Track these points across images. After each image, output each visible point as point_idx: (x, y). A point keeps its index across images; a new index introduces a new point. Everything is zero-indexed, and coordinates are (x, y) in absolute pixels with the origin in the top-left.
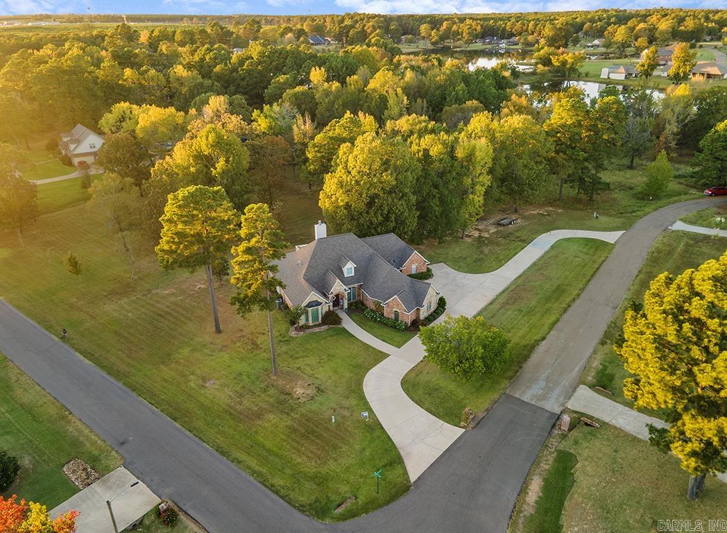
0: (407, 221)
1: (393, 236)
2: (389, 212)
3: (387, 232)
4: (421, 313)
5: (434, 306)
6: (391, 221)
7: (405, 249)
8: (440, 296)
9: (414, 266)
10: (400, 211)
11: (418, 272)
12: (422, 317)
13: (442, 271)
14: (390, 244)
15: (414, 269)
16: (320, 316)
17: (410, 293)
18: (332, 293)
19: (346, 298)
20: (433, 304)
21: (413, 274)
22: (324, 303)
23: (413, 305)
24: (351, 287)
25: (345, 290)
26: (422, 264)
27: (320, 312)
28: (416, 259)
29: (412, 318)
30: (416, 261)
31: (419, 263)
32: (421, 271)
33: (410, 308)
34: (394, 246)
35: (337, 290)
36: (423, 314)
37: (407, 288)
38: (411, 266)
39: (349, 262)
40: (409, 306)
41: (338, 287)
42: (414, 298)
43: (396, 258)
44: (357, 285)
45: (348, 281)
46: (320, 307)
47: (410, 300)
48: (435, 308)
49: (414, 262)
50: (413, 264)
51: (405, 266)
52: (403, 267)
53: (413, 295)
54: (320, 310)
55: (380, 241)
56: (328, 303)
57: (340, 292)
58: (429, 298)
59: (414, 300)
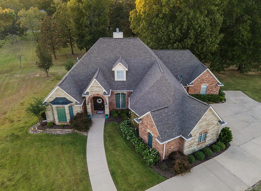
0: (207, 40)
1: (187, 53)
2: (188, 28)
3: (184, 48)
4: (186, 144)
5: (211, 139)
6: (190, 38)
7: (197, 67)
8: (223, 126)
9: (204, 86)
10: (200, 26)
11: (208, 93)
12: (187, 151)
13: (237, 98)
14: (183, 60)
15: (203, 89)
16: (68, 117)
17: (175, 113)
18: (88, 93)
19: (106, 103)
20: (211, 135)
21: (201, 95)
22: (75, 102)
23: (173, 130)
24: (119, 93)
25: (105, 93)
26: (214, 86)
27: (67, 111)
28: (207, 78)
29: (170, 149)
30: (206, 81)
31: (211, 84)
32: (212, 92)
33: (166, 135)
34: (186, 63)
35: (95, 92)
36: (190, 147)
37: (173, 104)
38: (200, 85)
39: (119, 64)
40: (167, 131)
41: (97, 89)
42: (180, 121)
43: (186, 75)
44: (126, 92)
45: (117, 85)
46: (66, 107)
47: (171, 123)
48: (214, 141)
49: (205, 81)
50: (203, 84)
51: (192, 84)
52: (190, 85)
53: (180, 117)
54: (67, 109)
55: (172, 56)
56: (79, 104)
57: (98, 94)
58: (203, 125)
59: (178, 124)
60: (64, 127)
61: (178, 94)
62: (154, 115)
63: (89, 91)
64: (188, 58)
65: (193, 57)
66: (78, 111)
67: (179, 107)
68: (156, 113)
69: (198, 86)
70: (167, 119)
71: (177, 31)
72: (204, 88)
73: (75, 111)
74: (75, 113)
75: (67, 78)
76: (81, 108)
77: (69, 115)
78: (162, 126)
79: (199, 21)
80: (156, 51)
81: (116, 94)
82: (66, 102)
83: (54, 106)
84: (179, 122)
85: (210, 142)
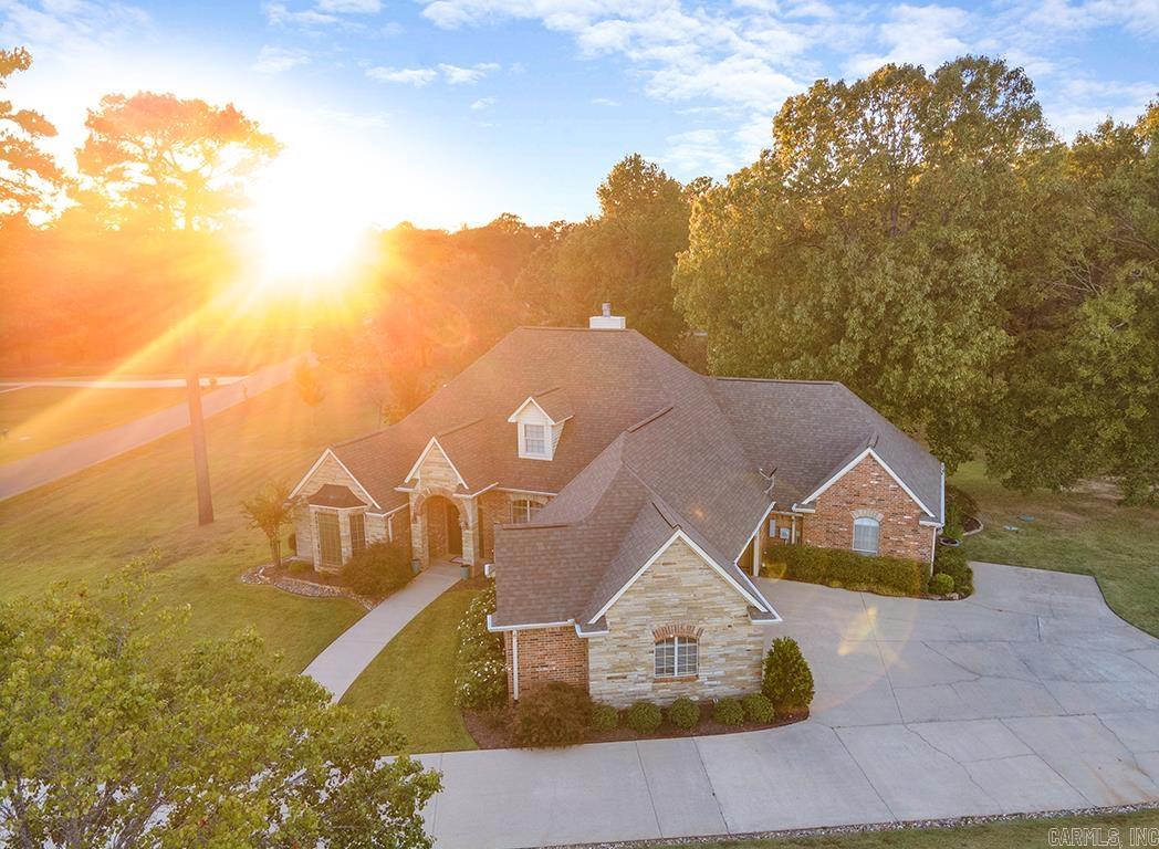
1: (832, 393)
4: (596, 662)
5: (723, 675)
9: (864, 520)
11: (884, 551)
12: (603, 689)
14: (807, 416)
15: (864, 530)
16: (346, 549)
17: (587, 550)
18: (414, 482)
19: (466, 524)
20: (723, 660)
21: (857, 556)
22: (370, 505)
23: (554, 600)
24: (522, 498)
25: (460, 489)
26: (909, 523)
27: (345, 531)
28: (872, 487)
29: (545, 669)
30: (872, 497)
31: (894, 515)
32: (901, 551)
33: (521, 608)
34: (816, 428)
35: (437, 480)
36: (617, 678)
37: (592, 522)
38: (846, 513)
39: (528, 401)
40: (532, 596)
41: (441, 474)
42: (594, 578)
43: (802, 470)
44: (544, 496)
45: (520, 473)
46: (344, 514)
47: (556, 575)
48: (745, 692)
49: (864, 500)
50: (860, 511)
51: (813, 504)
52: (803, 507)
53: (600, 563)
54: (345, 524)
55: (768, 399)
56: (378, 511)
57: (444, 491)
58: (666, 603)
59: (583, 584)
60: (327, 578)
61: (625, 494)
62: (505, 541)
63: (418, 476)
64: (828, 411)
65: (848, 409)
66: (379, 537)
67: (609, 535)
68: (514, 536)
69: (842, 518)
70: (547, 562)
71: (800, 312)
72: (868, 527)
73: (370, 533)
74: (370, 540)
75: (380, 436)
76: (386, 527)
77: (350, 543)
78: (519, 578)
79: (878, 278)
80: (714, 380)
81: (515, 503)
82: (348, 499)
83: (314, 508)
84: (589, 578)
85: (726, 688)
